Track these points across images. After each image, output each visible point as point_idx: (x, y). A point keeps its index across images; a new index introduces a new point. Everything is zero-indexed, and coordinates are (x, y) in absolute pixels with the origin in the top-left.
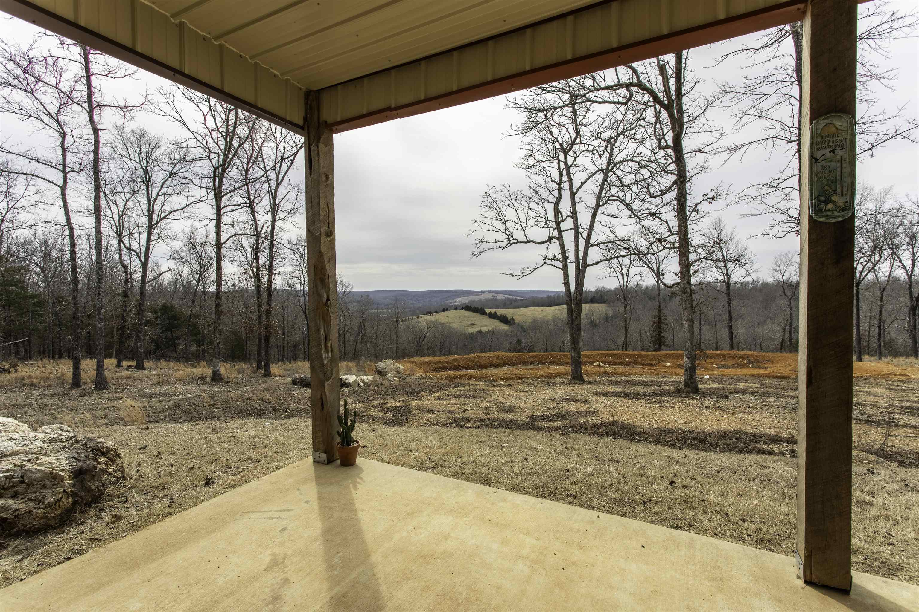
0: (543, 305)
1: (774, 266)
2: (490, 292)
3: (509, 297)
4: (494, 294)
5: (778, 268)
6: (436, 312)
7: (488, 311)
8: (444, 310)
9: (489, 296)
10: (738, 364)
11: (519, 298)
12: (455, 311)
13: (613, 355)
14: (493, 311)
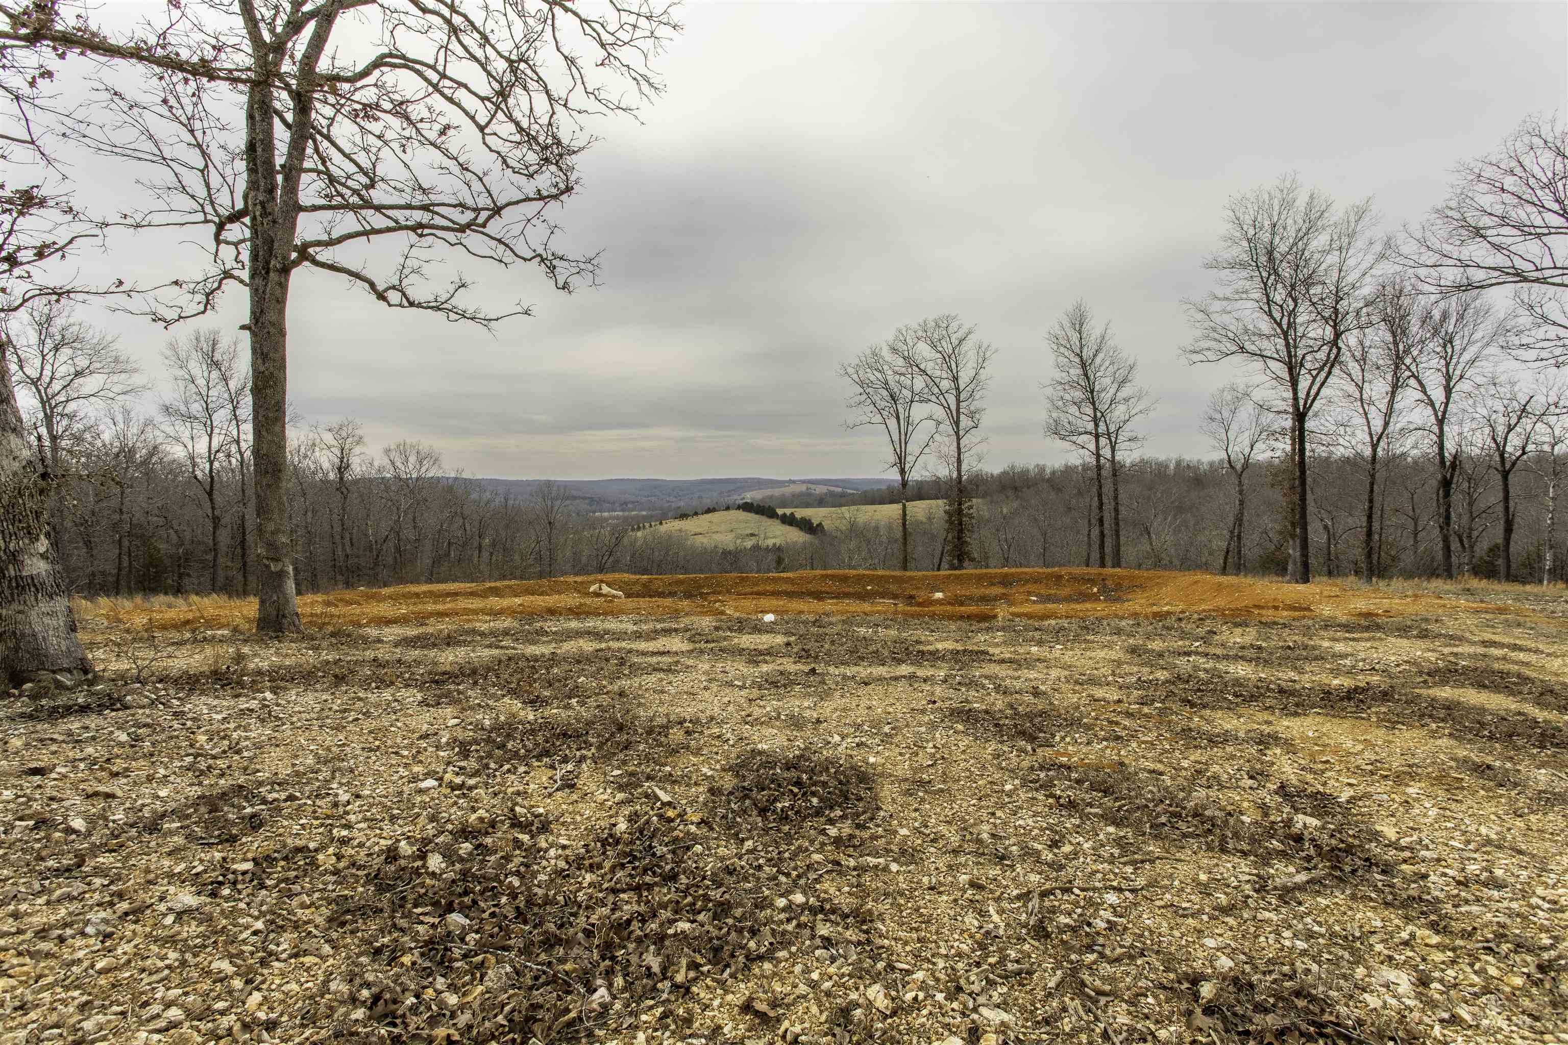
0: (881, 502)
1: (1211, 412)
2: (803, 482)
3: (832, 488)
4: (810, 486)
5: (1218, 416)
6: (696, 514)
7: (780, 512)
8: (709, 511)
9: (803, 488)
10: (1080, 594)
11: (849, 491)
12: (725, 513)
13: (844, 579)
14: (788, 511)
